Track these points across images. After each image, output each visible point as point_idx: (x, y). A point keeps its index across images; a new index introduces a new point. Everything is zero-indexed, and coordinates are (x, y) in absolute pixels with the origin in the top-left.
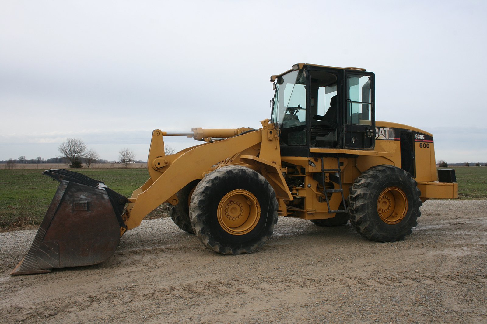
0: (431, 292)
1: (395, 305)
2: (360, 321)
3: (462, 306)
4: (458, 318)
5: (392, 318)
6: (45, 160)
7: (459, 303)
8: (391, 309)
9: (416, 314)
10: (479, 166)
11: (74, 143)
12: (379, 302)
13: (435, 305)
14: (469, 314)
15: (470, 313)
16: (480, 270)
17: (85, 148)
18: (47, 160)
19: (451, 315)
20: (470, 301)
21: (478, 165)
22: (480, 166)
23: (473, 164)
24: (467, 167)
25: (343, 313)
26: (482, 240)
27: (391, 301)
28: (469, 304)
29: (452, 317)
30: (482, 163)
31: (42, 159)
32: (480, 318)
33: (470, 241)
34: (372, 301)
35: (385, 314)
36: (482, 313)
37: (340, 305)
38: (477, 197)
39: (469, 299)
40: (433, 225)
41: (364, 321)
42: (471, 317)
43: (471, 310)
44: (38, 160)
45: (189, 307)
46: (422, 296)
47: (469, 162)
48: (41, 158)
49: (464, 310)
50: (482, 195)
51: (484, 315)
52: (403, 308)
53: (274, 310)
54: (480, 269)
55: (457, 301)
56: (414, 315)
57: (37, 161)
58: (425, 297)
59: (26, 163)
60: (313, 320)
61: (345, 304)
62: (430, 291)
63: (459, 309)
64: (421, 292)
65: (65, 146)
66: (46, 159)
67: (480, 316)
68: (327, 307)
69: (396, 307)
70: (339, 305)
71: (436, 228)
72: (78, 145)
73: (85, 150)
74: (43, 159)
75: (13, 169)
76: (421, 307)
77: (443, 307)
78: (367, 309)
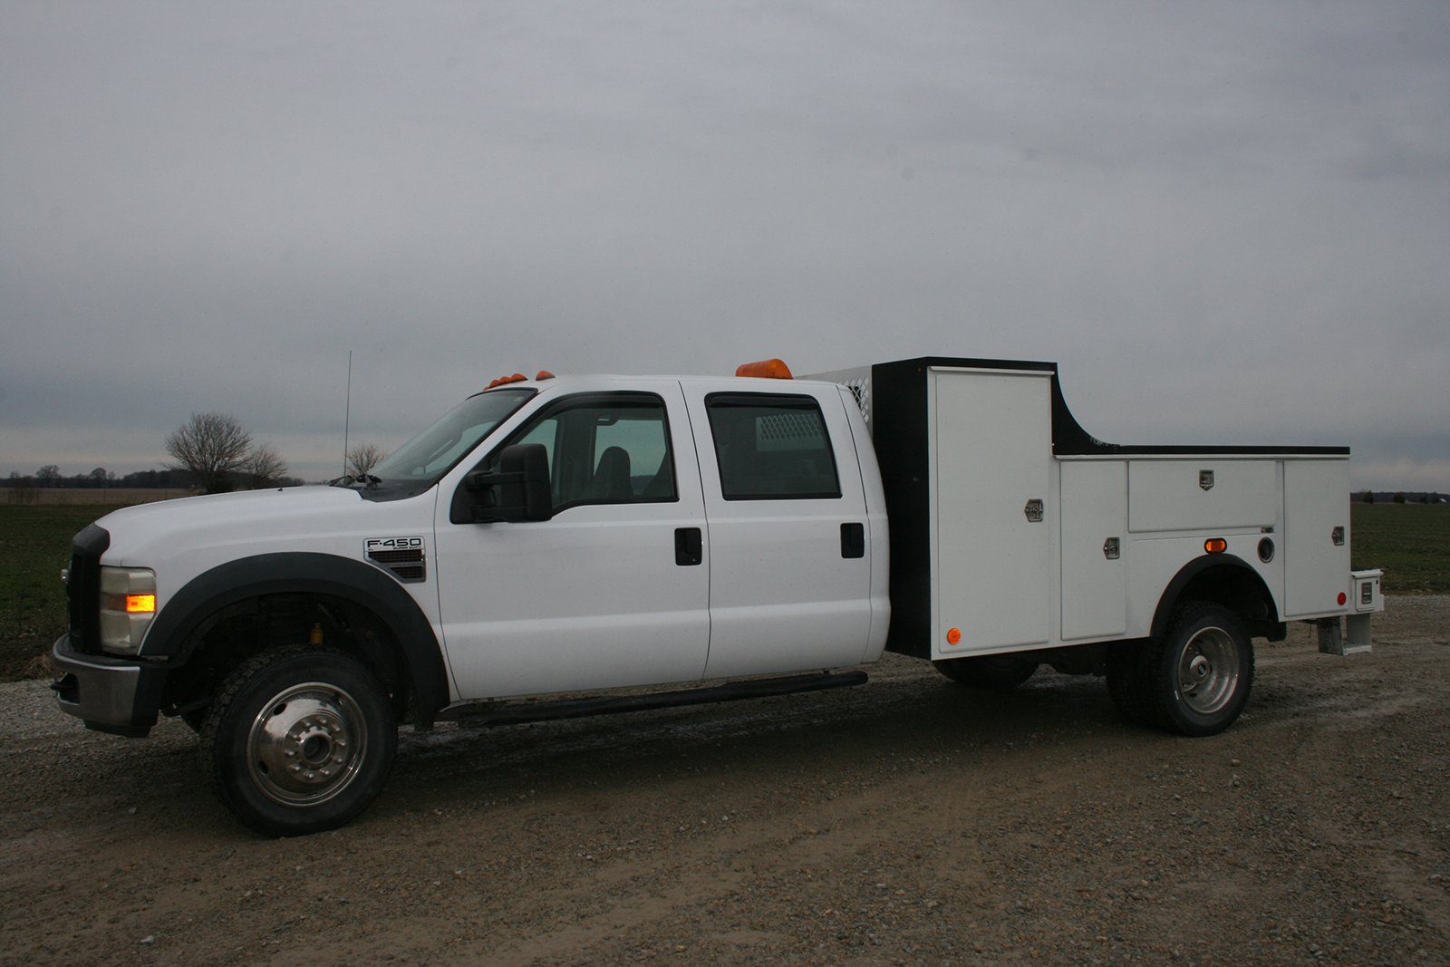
0: (1276, 808)
1: (1190, 833)
2: (1111, 864)
3: (1352, 835)
4: (1342, 858)
5: (1186, 858)
6: (116, 478)
7: (1344, 830)
8: (1183, 841)
9: (1241, 850)
10: (1403, 502)
11: (212, 429)
12: (1152, 828)
13: (1287, 833)
14: (1369, 851)
15: (1371, 848)
16: (1398, 760)
17: (244, 443)
18: (121, 478)
19: (1326, 853)
20: (1370, 825)
21: (1399, 498)
22: (1407, 502)
23: (1384, 497)
24: (1369, 504)
25: (1068, 847)
26: (1404, 693)
27: (1179, 824)
28: (1368, 831)
29: (1328, 855)
30: (1411, 494)
31: (107, 473)
32: (1393, 858)
33: (1373, 696)
34: (1134, 826)
35: (1168, 850)
36: (1398, 848)
37: (1059, 832)
38: (1395, 588)
39: (1368, 820)
40: (1273, 657)
41: (1119, 865)
42: (1373, 855)
43: (1371, 843)
44: (95, 477)
45: (692, 838)
46: (1253, 814)
47: (1374, 491)
48: (104, 471)
49: (1355, 843)
50: (1410, 581)
51: (1402, 851)
52: (1211, 838)
53: (902, 842)
54: (1397, 757)
55: (1339, 825)
56: (1238, 852)
57: (91, 480)
58: (1262, 817)
59: (59, 487)
60: (998, 862)
61: (1069, 831)
62: (1275, 805)
63: (1344, 842)
64: (1251, 806)
65: (187, 437)
66: (120, 475)
67: (1393, 854)
68: (1025, 838)
69: (1193, 836)
70: (1056, 832)
71: (1284, 665)
72: (224, 435)
73: (246, 448)
74: (112, 474)
75: (32, 504)
76: (1254, 837)
77: (1305, 837)
78: (1124, 841)
